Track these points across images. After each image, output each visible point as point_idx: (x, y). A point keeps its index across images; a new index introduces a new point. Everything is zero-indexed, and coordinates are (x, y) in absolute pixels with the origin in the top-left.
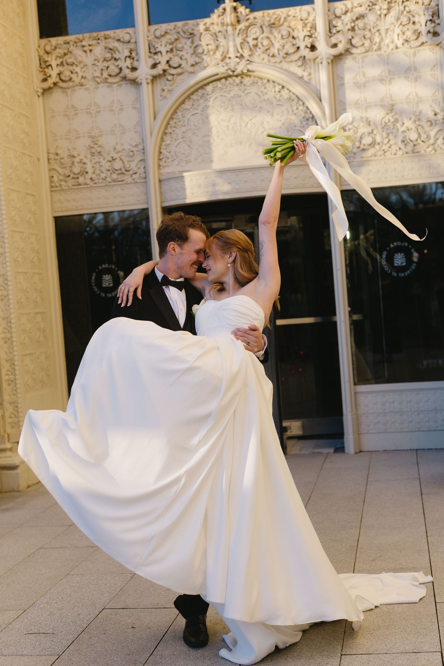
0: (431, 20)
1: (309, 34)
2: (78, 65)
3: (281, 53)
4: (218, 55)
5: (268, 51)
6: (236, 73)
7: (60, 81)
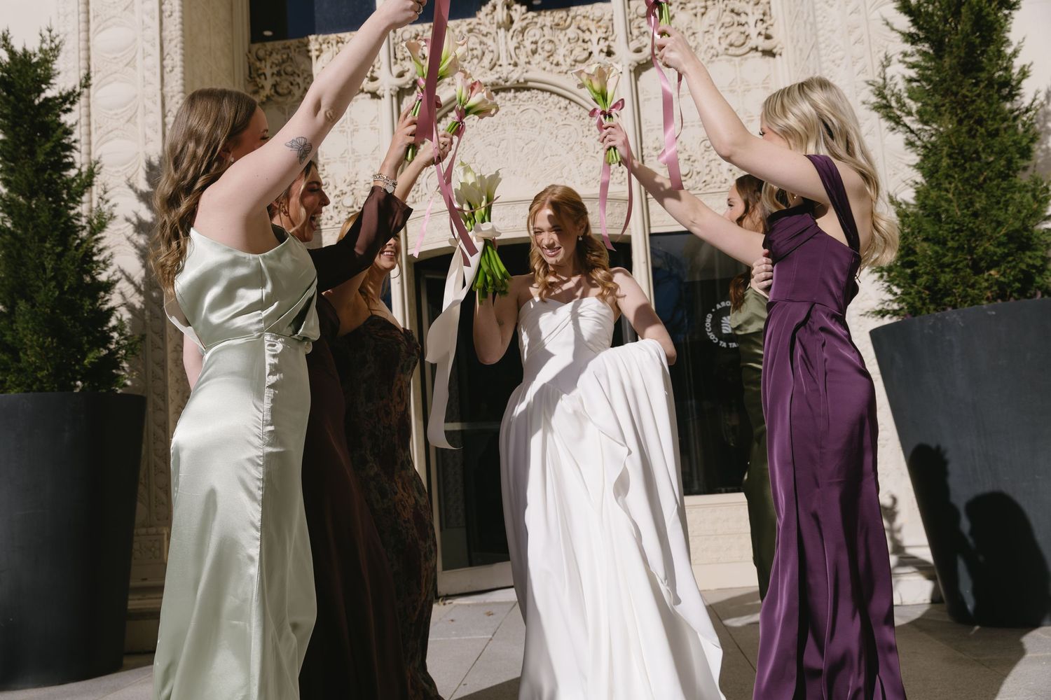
0: (762, 20)
1: (604, 36)
2: (301, 75)
3: (567, 59)
4: (486, 61)
5: (551, 59)
6: (508, 84)
7: (275, 95)
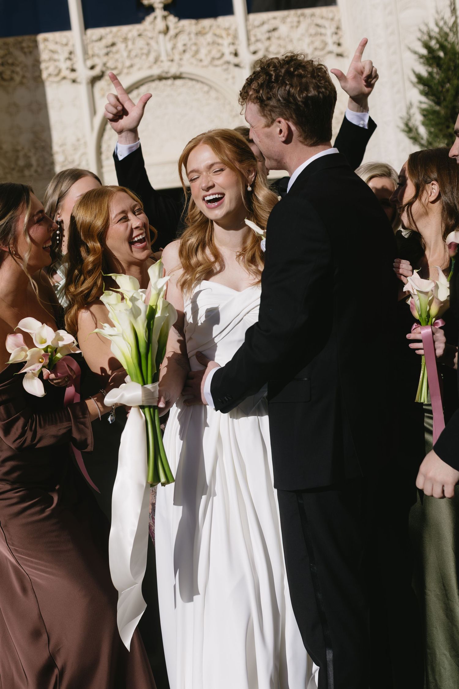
0: (336, 33)
1: (232, 41)
2: (19, 65)
3: (208, 57)
4: (152, 58)
5: (196, 56)
6: (169, 75)
